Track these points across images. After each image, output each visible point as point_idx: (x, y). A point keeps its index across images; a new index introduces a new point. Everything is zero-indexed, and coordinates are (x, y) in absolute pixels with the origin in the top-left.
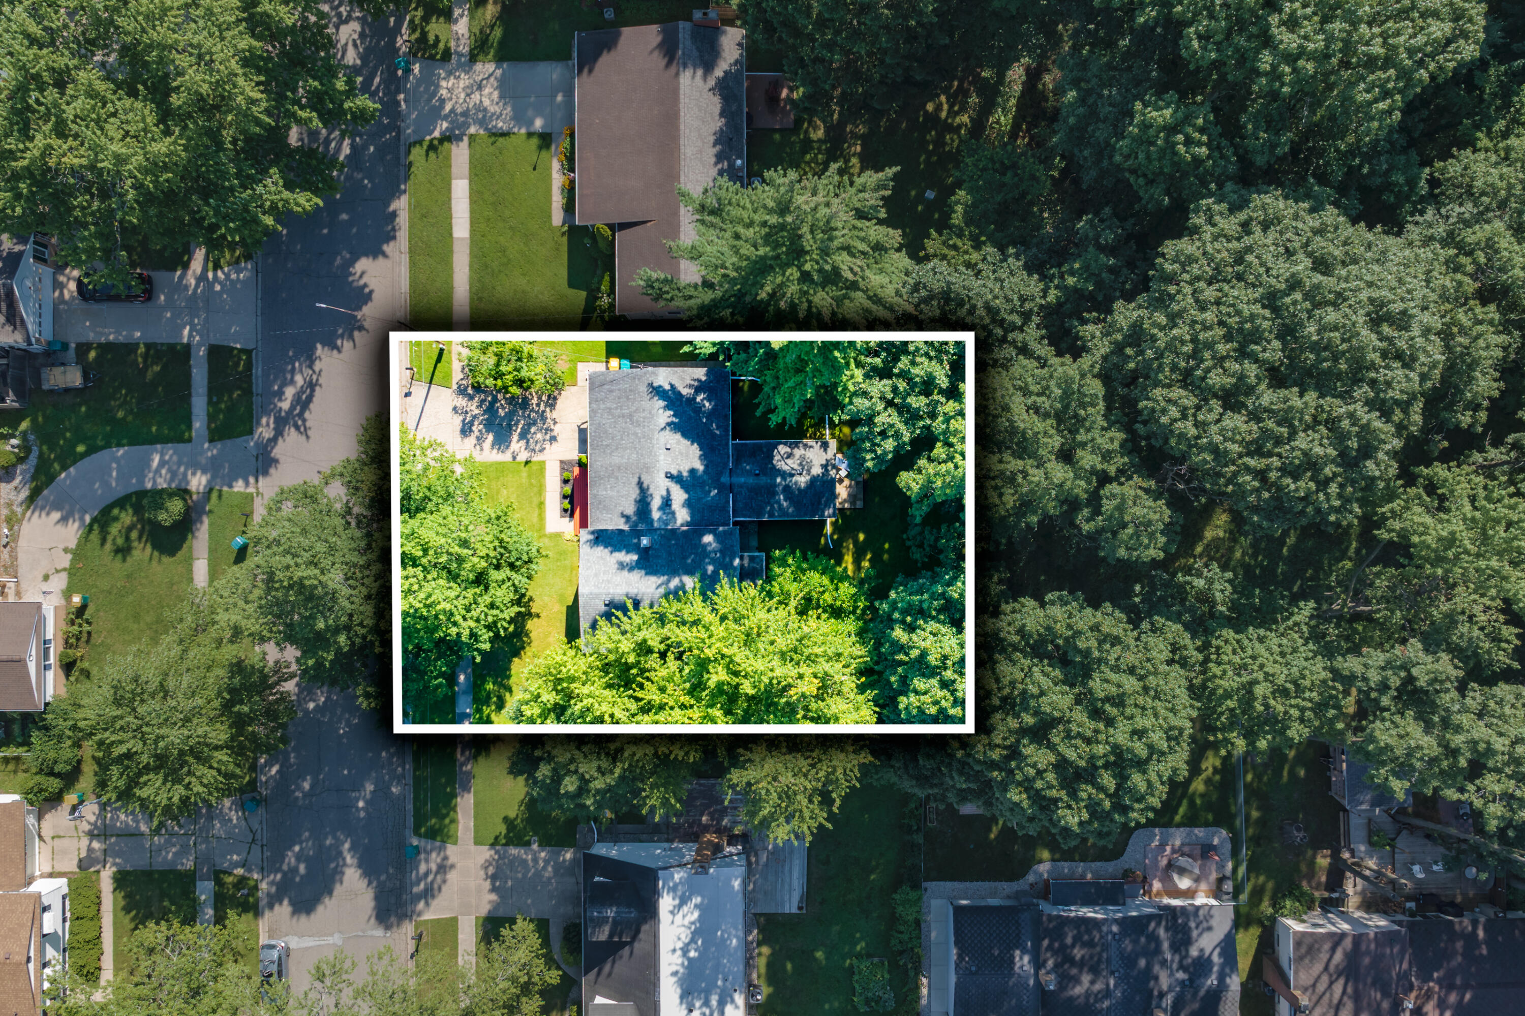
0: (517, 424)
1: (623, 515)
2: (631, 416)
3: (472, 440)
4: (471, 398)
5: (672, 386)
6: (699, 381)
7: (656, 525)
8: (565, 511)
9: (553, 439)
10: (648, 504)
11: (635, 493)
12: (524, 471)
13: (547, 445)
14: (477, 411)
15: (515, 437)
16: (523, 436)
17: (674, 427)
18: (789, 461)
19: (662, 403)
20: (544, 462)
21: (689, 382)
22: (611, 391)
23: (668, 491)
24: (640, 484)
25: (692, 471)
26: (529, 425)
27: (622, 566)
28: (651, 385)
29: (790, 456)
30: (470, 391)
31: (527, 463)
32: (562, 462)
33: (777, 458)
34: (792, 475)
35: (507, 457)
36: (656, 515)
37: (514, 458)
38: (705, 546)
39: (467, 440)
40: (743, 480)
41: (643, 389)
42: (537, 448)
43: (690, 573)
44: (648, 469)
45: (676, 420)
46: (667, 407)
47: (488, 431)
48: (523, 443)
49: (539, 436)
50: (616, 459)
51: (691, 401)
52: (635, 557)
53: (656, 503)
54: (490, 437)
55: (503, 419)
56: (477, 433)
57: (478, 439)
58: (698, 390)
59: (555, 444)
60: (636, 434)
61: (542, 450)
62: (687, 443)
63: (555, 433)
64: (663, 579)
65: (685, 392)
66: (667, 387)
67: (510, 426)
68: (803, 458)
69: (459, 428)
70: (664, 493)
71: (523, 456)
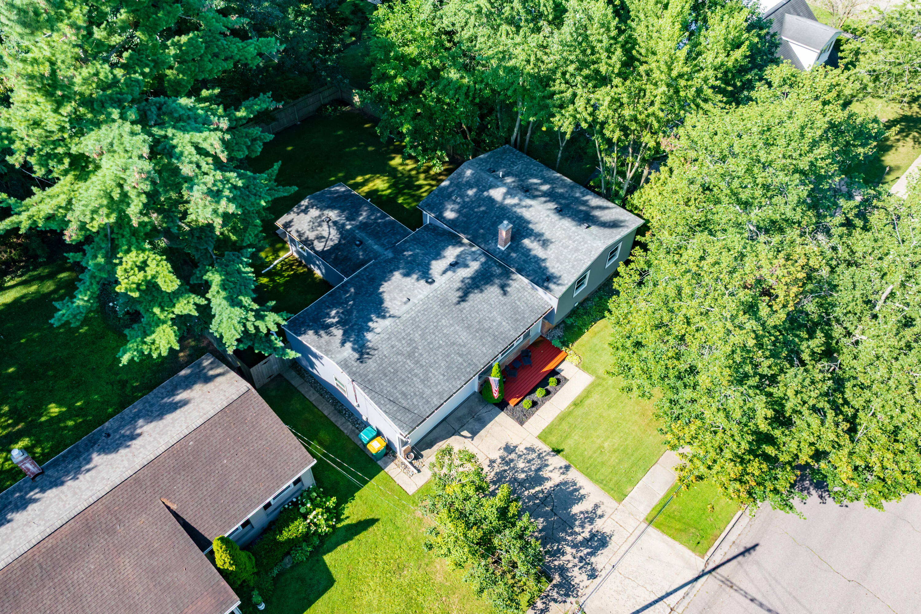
0: (534, 496)
1: (505, 293)
2: (410, 355)
3: (599, 525)
4: (562, 570)
5: (343, 343)
6: (316, 333)
7: (483, 259)
8: (559, 382)
9: (509, 449)
10: (472, 278)
11: (475, 298)
12: (566, 446)
13: (521, 449)
14: (568, 549)
15: (548, 485)
16: (538, 480)
17: (382, 313)
18: (325, 234)
19: (369, 336)
20: (539, 437)
21: (325, 337)
22: (404, 394)
23: (444, 272)
24: (463, 299)
25: (407, 275)
26: (521, 483)
27: (545, 243)
28: (361, 359)
29: (320, 238)
30: (557, 579)
31: (558, 452)
32: (522, 423)
33: (330, 243)
34: (335, 223)
35: (573, 475)
36: (475, 266)
37: (567, 468)
38: (458, 211)
39: (607, 530)
40: (375, 247)
41: (371, 364)
42: (534, 456)
43: (491, 200)
44: (443, 301)
45: (374, 317)
46: (369, 330)
47: (573, 518)
48: (545, 473)
49: (521, 465)
50: (464, 336)
51: (341, 323)
52: (526, 242)
53: (465, 273)
54: (576, 509)
55: (545, 515)
56: (588, 527)
57: (591, 521)
58: (327, 327)
59: (513, 442)
60: (423, 336)
61: (531, 450)
62: (386, 296)
63: (502, 453)
64: (519, 210)
65: (338, 333)
66: (348, 345)
67: (544, 501)
68: (312, 229)
69: (605, 551)
70: (449, 273)
71: (557, 461)
